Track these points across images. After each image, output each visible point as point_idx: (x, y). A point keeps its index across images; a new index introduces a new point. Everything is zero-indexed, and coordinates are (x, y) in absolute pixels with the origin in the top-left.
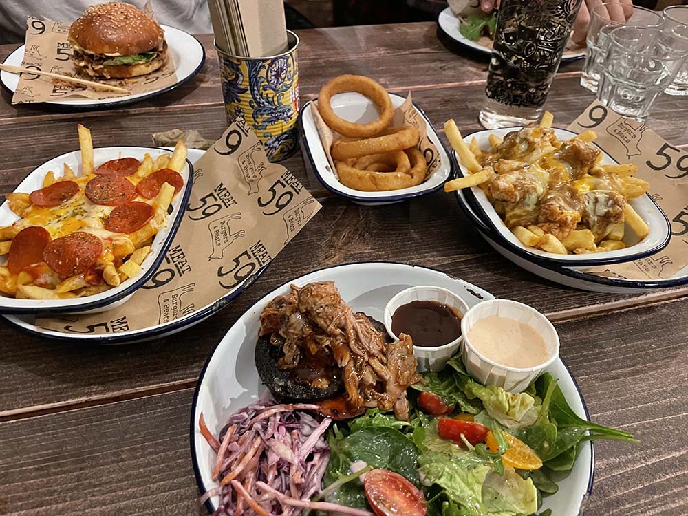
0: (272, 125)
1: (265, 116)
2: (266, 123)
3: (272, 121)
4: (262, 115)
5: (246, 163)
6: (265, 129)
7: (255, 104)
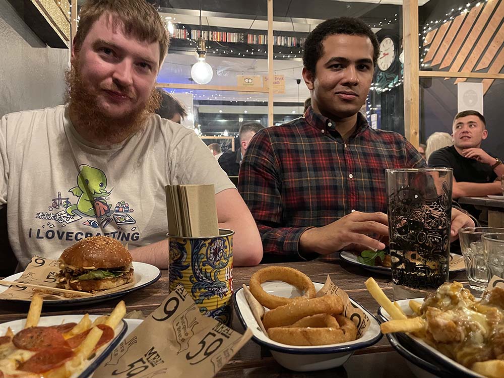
0: (208, 299)
1: (202, 290)
2: (203, 298)
3: (208, 295)
4: (200, 289)
5: (180, 324)
6: (202, 303)
7: (195, 279)
